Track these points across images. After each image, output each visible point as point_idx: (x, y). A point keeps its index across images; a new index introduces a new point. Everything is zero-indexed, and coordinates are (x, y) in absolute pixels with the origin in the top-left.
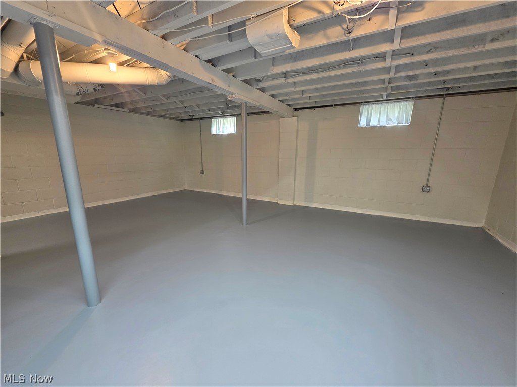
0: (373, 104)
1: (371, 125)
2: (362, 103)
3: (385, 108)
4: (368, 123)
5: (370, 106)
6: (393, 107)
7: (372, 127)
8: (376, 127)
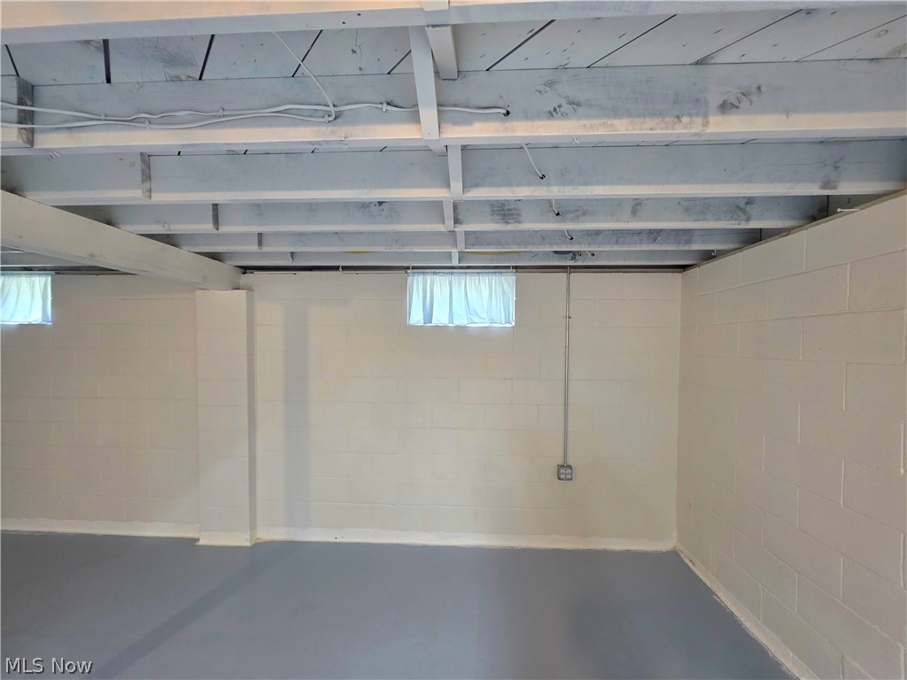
0: (435, 273)
1: (435, 322)
2: (408, 268)
3: (460, 284)
4: (429, 316)
5: (429, 278)
6: (477, 282)
7: (437, 326)
8: (445, 327)
